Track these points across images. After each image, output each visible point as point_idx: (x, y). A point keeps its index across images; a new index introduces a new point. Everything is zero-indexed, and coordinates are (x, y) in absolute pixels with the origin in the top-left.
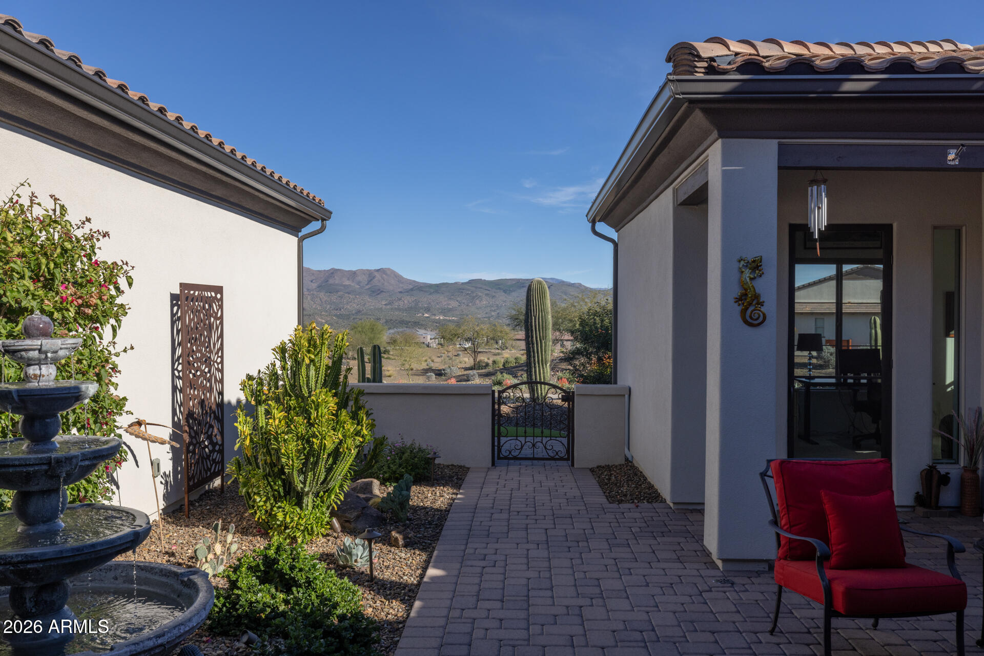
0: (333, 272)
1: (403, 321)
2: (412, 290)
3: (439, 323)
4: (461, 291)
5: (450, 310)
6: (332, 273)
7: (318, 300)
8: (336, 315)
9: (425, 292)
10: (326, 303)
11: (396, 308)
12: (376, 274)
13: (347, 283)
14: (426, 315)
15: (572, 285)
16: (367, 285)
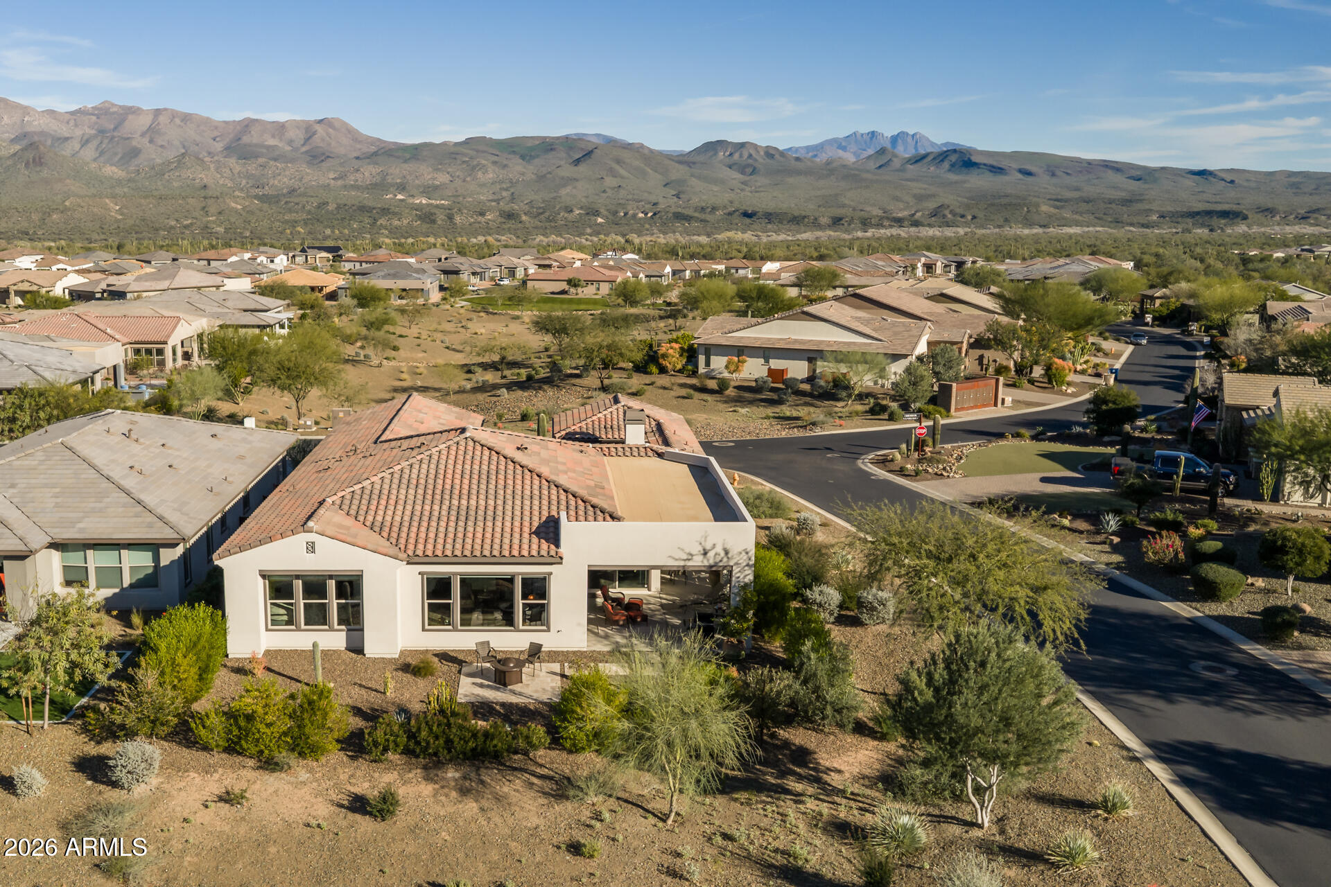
0: (248, 124)
1: (363, 207)
2: (375, 154)
3: (421, 210)
4: (454, 156)
5: (436, 188)
6: (247, 126)
7: (228, 171)
8: (256, 197)
9: (398, 157)
10: (240, 177)
11: (352, 185)
12: (318, 127)
13: (271, 142)
14: (400, 197)
15: (628, 147)
16: (303, 145)
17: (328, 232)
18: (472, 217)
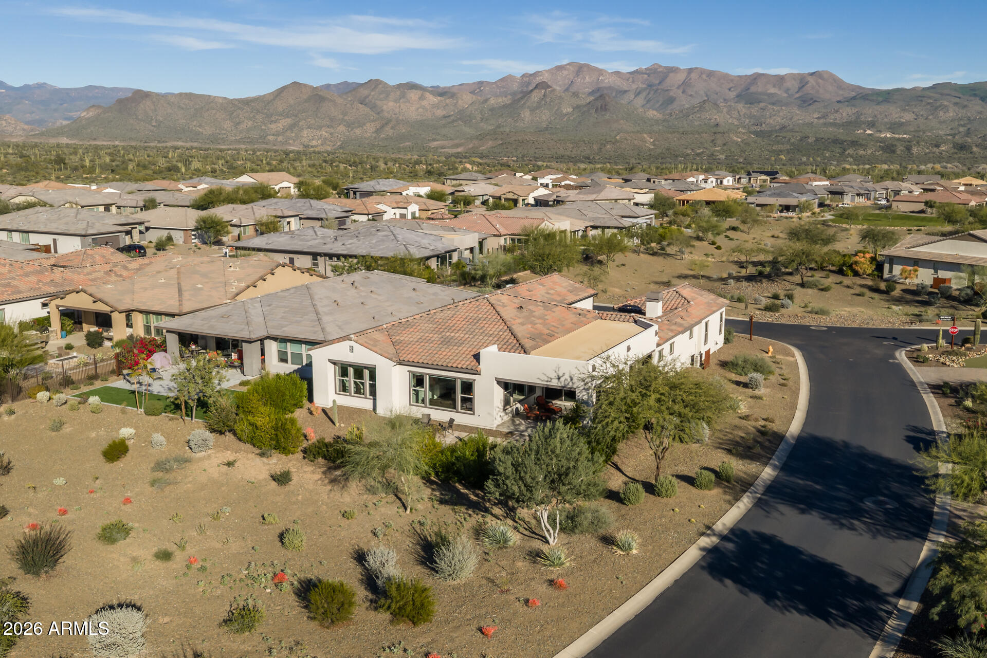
0: (757, 77)
1: (837, 140)
2: (854, 98)
3: (885, 143)
4: (920, 99)
5: (901, 125)
6: (755, 79)
7: (736, 113)
8: (755, 133)
9: (872, 101)
10: (745, 117)
11: (831, 123)
12: (812, 81)
13: (772, 90)
14: (869, 132)
16: (798, 92)
17: (804, 159)
18: (928, 148)
